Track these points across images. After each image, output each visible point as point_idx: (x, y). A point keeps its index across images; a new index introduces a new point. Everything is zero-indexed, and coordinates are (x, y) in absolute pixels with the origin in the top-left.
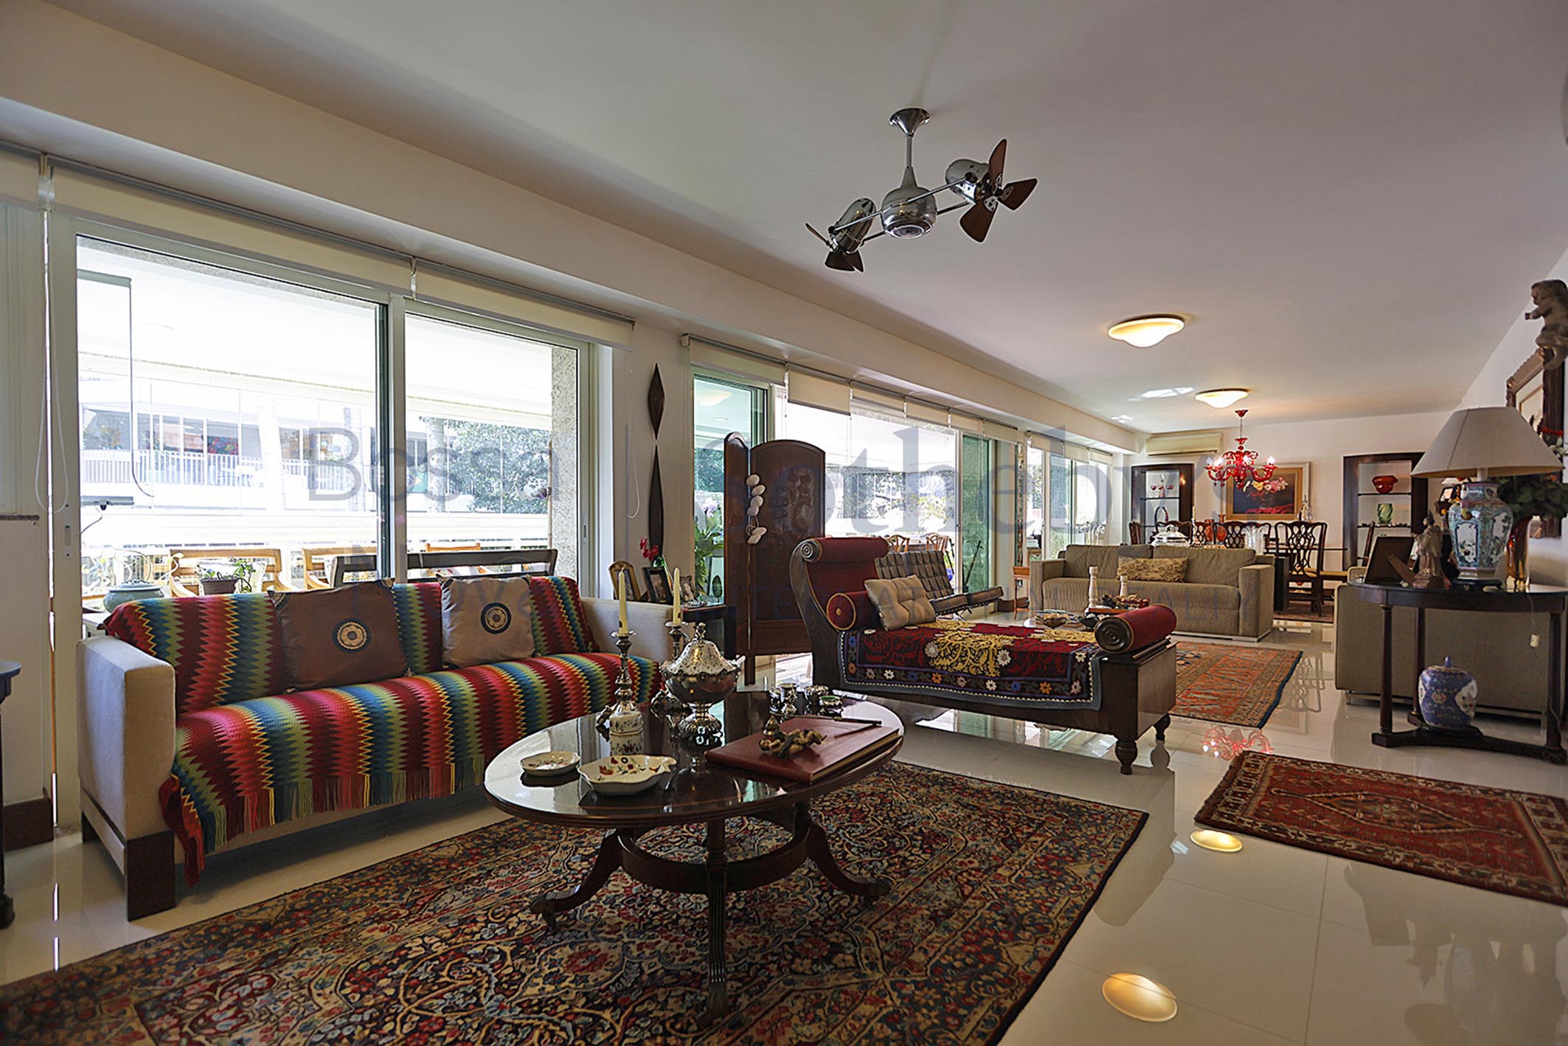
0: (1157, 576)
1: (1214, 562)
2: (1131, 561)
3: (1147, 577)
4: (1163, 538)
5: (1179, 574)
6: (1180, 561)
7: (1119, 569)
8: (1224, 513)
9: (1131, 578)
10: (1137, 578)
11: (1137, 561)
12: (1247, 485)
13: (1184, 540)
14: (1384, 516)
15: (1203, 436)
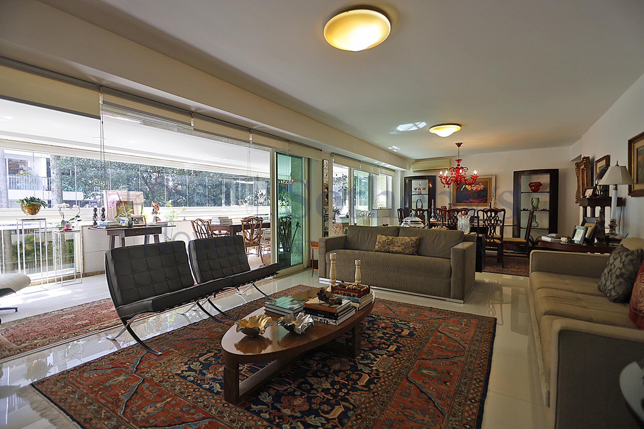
0: (400, 249)
1: (436, 240)
2: (384, 238)
3: (393, 250)
4: (407, 222)
5: (413, 248)
6: (415, 239)
7: (377, 243)
8: (452, 203)
9: (383, 250)
10: (387, 250)
11: (388, 238)
12: (463, 187)
13: (421, 222)
14: (535, 204)
15: (441, 160)
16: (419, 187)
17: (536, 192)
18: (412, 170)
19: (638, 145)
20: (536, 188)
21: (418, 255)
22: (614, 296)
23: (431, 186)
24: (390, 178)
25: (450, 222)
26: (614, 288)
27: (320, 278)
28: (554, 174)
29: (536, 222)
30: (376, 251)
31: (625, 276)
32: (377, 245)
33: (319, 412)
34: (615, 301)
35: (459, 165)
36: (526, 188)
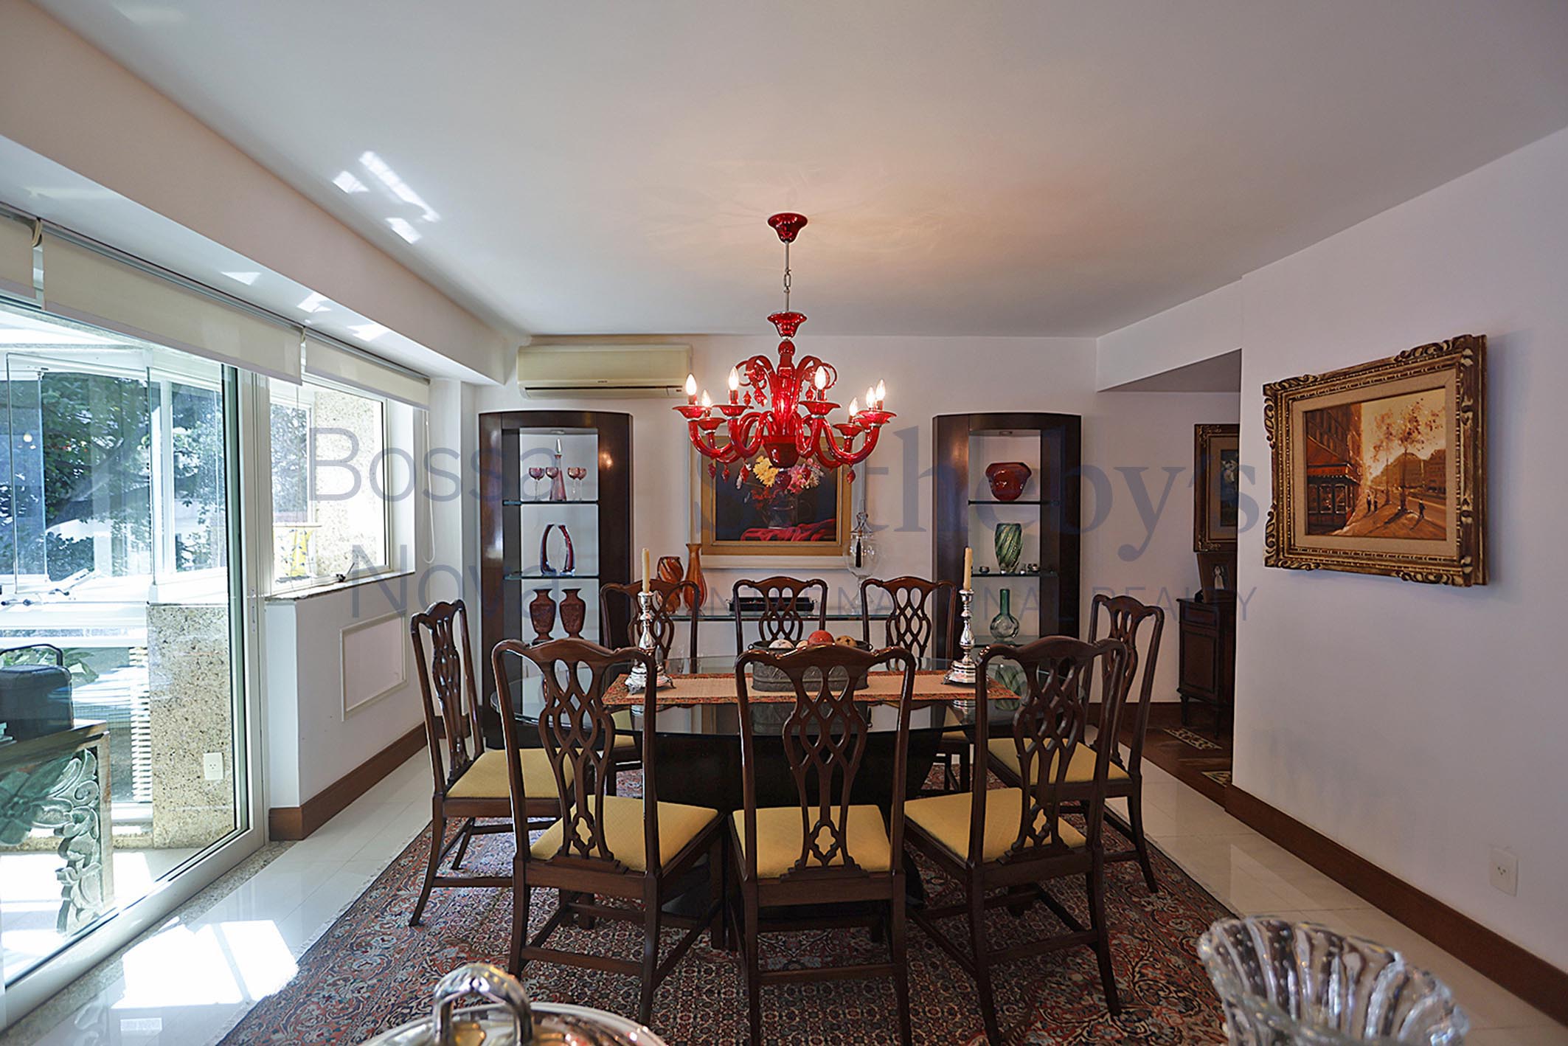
8: (699, 540)
14: (1008, 550)
15: (650, 348)
17: (1010, 501)
18: (517, 382)
20: (1005, 484)
23: (609, 462)
24: (404, 415)
29: (1011, 618)
35: (787, 349)
36: (978, 486)
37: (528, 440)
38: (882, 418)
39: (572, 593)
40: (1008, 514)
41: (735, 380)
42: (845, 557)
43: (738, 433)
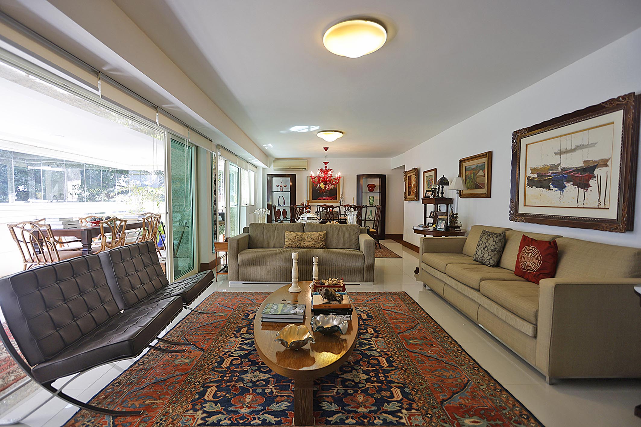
0: (310, 244)
1: (340, 233)
2: (293, 234)
3: (304, 245)
4: (304, 218)
5: (323, 242)
6: (322, 234)
7: (286, 240)
8: (309, 200)
9: (295, 246)
10: (299, 246)
11: (297, 234)
12: (318, 186)
13: (316, 218)
14: (371, 202)
15: (299, 161)
16: (281, 184)
17: (372, 192)
18: (273, 168)
19: (465, 164)
20: (372, 188)
21: (327, 248)
22: (492, 263)
23: (292, 184)
24: (252, 174)
25: (327, 217)
26: (492, 258)
27: (230, 282)
28: (383, 178)
29: (372, 216)
30: (286, 248)
31: (497, 250)
32: (287, 242)
33: (385, 399)
34: (493, 266)
35: (326, 167)
36: (365, 189)
37: (275, 179)
38: (340, 178)
39: (284, 210)
40: (371, 194)
41: (318, 173)
42: (338, 203)
43: (319, 180)
